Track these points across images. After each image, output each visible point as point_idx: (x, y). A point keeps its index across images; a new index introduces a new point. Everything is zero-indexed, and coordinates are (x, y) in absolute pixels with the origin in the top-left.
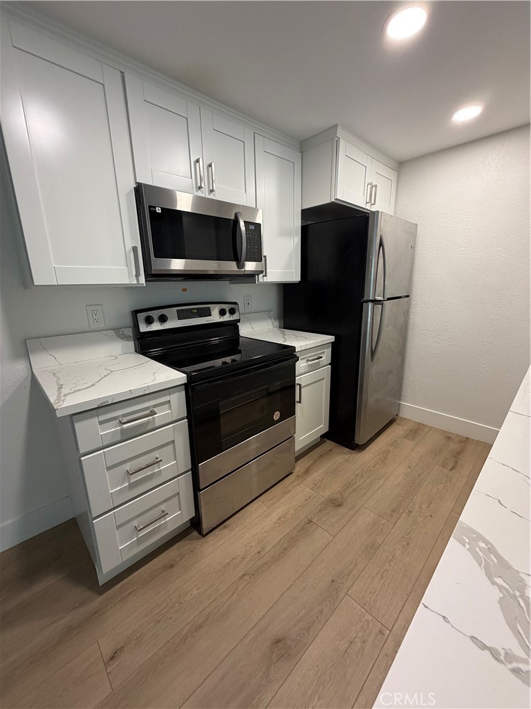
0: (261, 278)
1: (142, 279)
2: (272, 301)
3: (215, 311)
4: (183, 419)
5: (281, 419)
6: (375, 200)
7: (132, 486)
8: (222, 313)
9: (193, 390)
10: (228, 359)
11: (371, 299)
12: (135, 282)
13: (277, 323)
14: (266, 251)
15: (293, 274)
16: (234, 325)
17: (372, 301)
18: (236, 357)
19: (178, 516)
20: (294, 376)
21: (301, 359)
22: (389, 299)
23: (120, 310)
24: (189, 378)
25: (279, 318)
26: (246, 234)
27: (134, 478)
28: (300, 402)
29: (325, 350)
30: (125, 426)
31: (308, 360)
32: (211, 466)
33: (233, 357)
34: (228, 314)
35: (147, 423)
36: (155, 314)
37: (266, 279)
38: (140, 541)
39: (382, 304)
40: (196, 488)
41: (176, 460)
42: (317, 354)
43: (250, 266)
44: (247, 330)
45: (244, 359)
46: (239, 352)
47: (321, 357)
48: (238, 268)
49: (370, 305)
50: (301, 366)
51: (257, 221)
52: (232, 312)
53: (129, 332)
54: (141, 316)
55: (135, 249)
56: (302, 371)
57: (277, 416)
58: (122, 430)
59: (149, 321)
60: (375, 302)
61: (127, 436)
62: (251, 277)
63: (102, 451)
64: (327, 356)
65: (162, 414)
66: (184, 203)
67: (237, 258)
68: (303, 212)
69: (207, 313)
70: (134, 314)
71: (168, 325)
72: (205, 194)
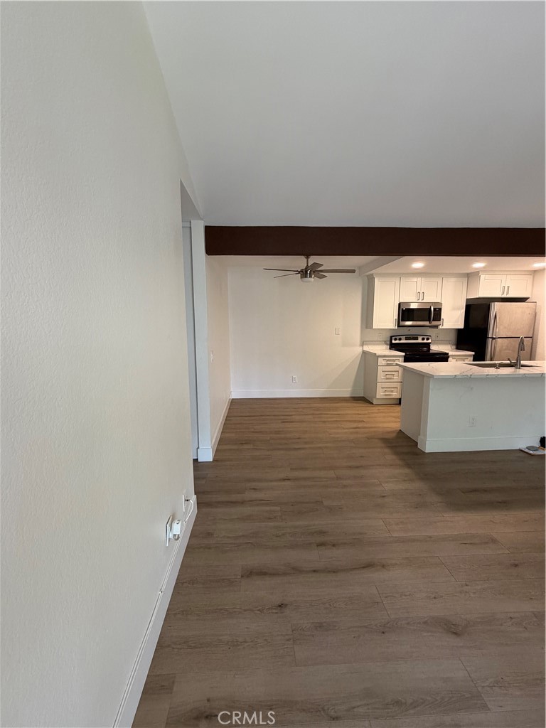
0: (440, 327)
1: (396, 327)
2: (453, 337)
3: (420, 338)
6: (508, 293)
7: (387, 379)
8: (423, 339)
11: (490, 337)
12: (394, 328)
13: (454, 347)
15: (459, 325)
16: (428, 345)
19: (396, 395)
22: (499, 338)
23: (387, 336)
25: (455, 345)
26: (434, 312)
27: (387, 377)
31: (457, 360)
34: (426, 340)
36: (398, 338)
37: (443, 328)
38: (386, 395)
39: (495, 339)
40: (402, 388)
41: (398, 377)
43: (435, 323)
44: (435, 347)
48: (430, 324)
49: (490, 339)
51: (440, 307)
52: (428, 339)
53: (389, 343)
54: (393, 338)
55: (396, 319)
58: (387, 363)
59: (396, 339)
60: (493, 338)
61: (388, 365)
62: (436, 327)
63: (383, 367)
66: (413, 306)
67: (429, 320)
68: (467, 300)
69: (417, 339)
70: (391, 337)
71: (401, 342)
72: (420, 301)
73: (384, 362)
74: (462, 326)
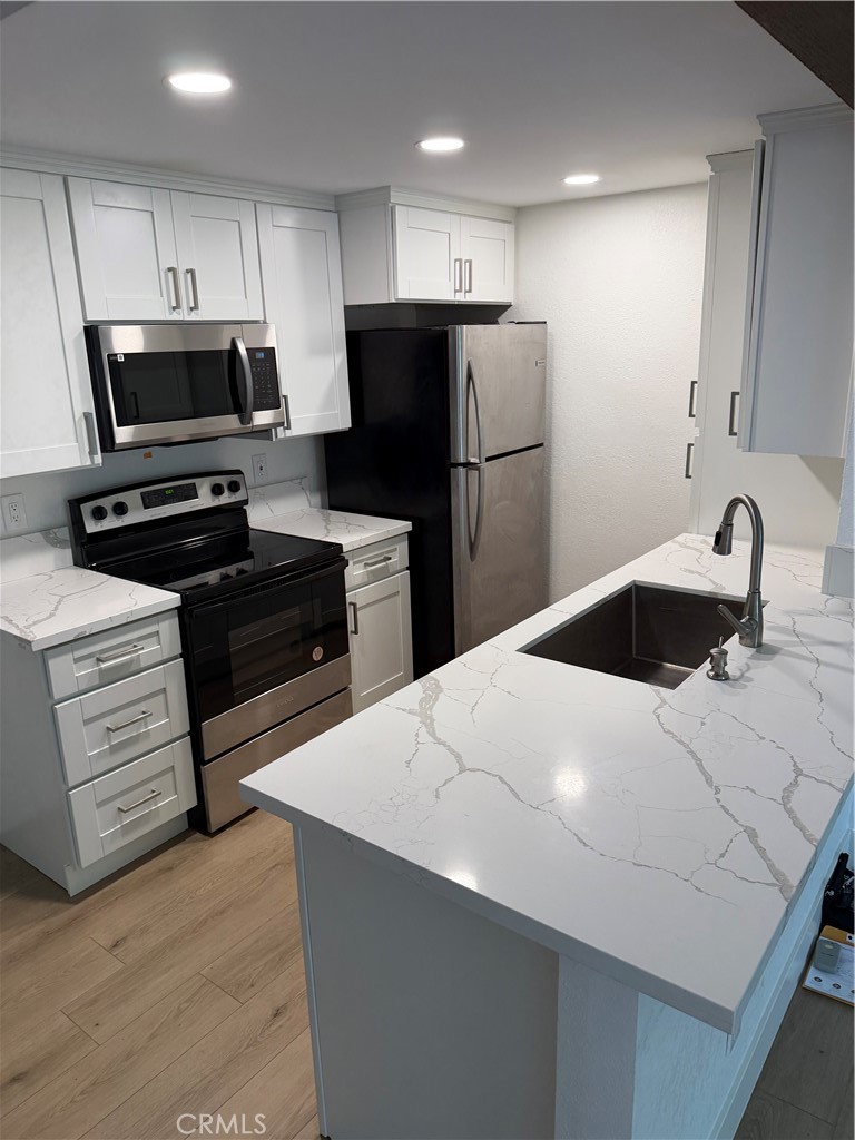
0: (280, 434)
1: (98, 459)
3: (204, 487)
4: (175, 658)
5: (325, 659)
6: (470, 287)
7: (114, 749)
8: (217, 490)
9: (191, 616)
10: (232, 570)
11: (462, 460)
12: (88, 463)
13: (316, 499)
14: (286, 387)
15: (339, 418)
16: (238, 511)
17: (464, 465)
18: (246, 565)
19: (175, 801)
20: (342, 591)
21: (354, 563)
22: (488, 459)
24: (183, 598)
25: (320, 490)
26: (252, 367)
27: (117, 738)
28: (356, 632)
29: (397, 546)
30: (103, 665)
31: (366, 565)
32: (219, 728)
33: (239, 565)
34: (226, 493)
35: (130, 662)
36: (107, 502)
37: (289, 433)
38: (126, 829)
39: (478, 469)
40: (199, 760)
41: (168, 717)
42: (383, 553)
43: (262, 418)
44: (260, 517)
45: (260, 568)
46: (250, 556)
47: (390, 558)
48: (242, 423)
49: (461, 469)
50: (354, 573)
51: (268, 345)
52: (234, 487)
53: (67, 533)
54: (86, 508)
55: (87, 416)
56: (357, 583)
57: (317, 654)
58: (101, 671)
59: (99, 514)
60: (468, 465)
61: (108, 678)
62: (265, 432)
63: (77, 699)
64: (400, 556)
65: (149, 650)
67: (239, 408)
68: (348, 309)
69: (191, 493)
70: (75, 504)
71: (128, 520)
72: (183, 315)
73: (86, 671)
74: (341, 420)
